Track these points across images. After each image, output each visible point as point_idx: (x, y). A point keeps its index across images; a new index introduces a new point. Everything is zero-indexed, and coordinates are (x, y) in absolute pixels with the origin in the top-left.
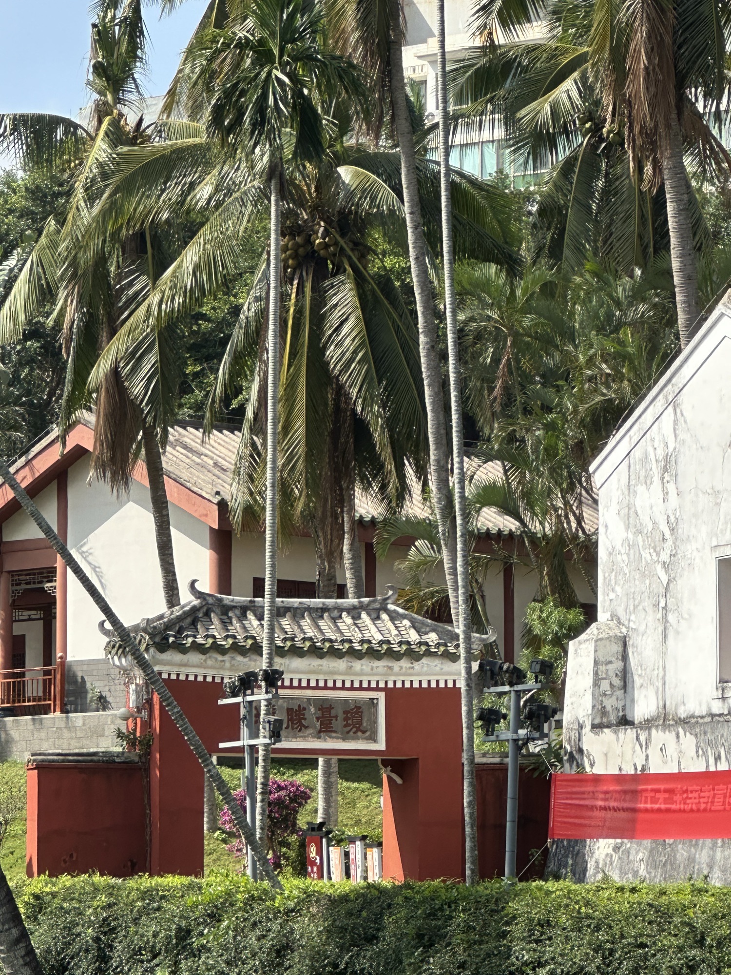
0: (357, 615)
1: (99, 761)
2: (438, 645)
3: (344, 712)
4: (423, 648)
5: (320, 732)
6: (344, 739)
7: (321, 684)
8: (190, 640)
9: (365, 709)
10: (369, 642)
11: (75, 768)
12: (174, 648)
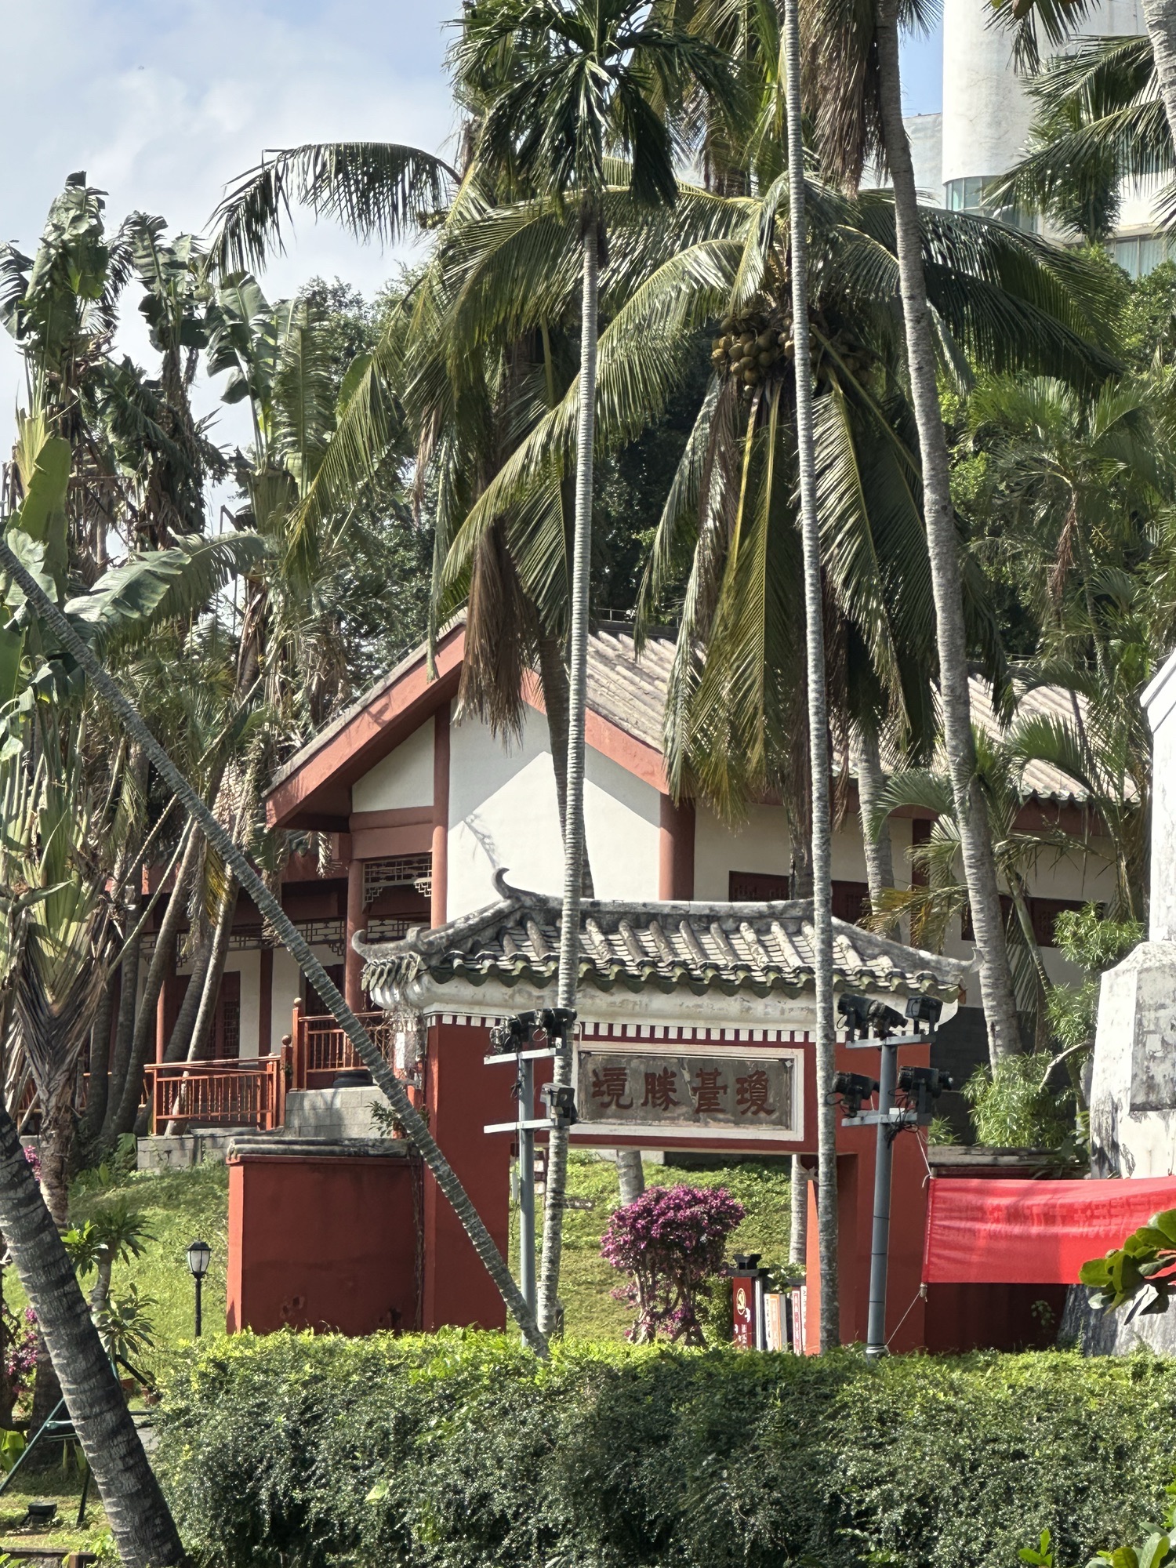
0: (764, 928)
1: (342, 1153)
2: (890, 976)
3: (738, 1081)
4: (866, 980)
5: (698, 1111)
6: (737, 1123)
7: (701, 1035)
8: (487, 963)
9: (771, 1076)
10: (779, 970)
11: (303, 1163)
12: (460, 976)
